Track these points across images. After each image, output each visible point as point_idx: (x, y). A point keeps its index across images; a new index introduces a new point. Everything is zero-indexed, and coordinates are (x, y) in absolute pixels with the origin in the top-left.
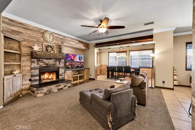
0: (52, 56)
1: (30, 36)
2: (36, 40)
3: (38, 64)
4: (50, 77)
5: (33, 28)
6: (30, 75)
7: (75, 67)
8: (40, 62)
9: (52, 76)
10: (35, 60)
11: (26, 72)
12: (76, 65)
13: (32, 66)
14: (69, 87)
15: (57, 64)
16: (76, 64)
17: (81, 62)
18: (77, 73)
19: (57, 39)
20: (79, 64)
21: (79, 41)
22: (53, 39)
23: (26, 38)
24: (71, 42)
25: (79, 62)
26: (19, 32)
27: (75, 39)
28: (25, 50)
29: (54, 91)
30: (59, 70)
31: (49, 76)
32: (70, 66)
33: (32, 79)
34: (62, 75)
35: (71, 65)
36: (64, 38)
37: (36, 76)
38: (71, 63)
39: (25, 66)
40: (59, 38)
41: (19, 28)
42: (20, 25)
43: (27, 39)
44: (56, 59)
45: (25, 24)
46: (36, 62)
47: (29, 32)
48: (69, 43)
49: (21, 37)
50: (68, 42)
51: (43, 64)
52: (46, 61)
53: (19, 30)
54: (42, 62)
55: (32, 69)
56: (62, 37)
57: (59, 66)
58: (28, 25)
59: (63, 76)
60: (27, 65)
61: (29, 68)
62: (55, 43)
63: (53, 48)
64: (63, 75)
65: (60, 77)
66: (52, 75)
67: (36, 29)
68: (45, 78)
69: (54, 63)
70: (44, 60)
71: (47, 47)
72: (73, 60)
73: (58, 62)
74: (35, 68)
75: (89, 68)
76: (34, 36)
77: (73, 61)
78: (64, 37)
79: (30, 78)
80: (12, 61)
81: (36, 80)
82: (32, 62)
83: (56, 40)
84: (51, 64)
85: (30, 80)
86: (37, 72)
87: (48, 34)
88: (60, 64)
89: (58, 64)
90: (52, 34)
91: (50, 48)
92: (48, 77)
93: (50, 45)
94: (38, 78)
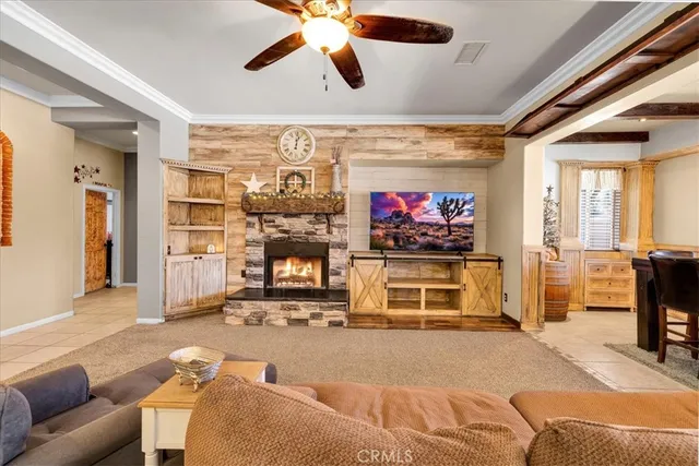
0: (292, 205)
1: (246, 155)
2: (258, 163)
3: (262, 230)
4: (304, 274)
5: (253, 131)
6: (243, 261)
7: (414, 247)
8: (269, 226)
9: (310, 271)
10: (255, 219)
11: (235, 250)
12: (421, 240)
13: (248, 237)
14: (332, 324)
15: (318, 232)
16: (424, 234)
17: (456, 226)
18: (443, 276)
19: (323, 143)
20: (440, 234)
21: (432, 129)
22: (307, 148)
23: (235, 163)
24: (380, 145)
25: (442, 227)
26: (224, 151)
27: (404, 127)
28: (233, 195)
29: (274, 322)
30: (327, 253)
31: (301, 270)
32: (391, 243)
33: (247, 272)
34: (338, 274)
35: (396, 239)
36: (350, 135)
37: (256, 265)
38: (397, 227)
39: (233, 235)
40: (331, 138)
41: (225, 141)
42: (225, 133)
43: (239, 166)
44: (316, 214)
45: (235, 126)
46: (257, 226)
47: (242, 145)
48: (373, 151)
49: (226, 163)
50: (368, 145)
51: (273, 230)
52: (285, 221)
53: (224, 147)
54: (272, 226)
55: (248, 243)
56: (343, 133)
57: (326, 238)
58: (241, 128)
59: (342, 279)
60: (238, 234)
61: (240, 242)
62: (313, 160)
63: (307, 178)
64: (343, 272)
65: (332, 279)
66: (310, 265)
67: (260, 131)
68: (287, 275)
69: (310, 228)
70: (280, 220)
71: (287, 179)
72: (408, 218)
73: (324, 226)
74: (256, 243)
75: (500, 260)
76: (255, 151)
77: (404, 222)
78: (353, 130)
79: (243, 268)
80: (209, 223)
81: (255, 275)
82: (249, 225)
83: (317, 148)
84: (300, 232)
85: (243, 274)
86: (258, 254)
87: (291, 135)
88: (329, 232)
89: (325, 231)
90: (304, 132)
91: (296, 181)
92: (295, 273)
93: (296, 169)
94: (260, 271)
